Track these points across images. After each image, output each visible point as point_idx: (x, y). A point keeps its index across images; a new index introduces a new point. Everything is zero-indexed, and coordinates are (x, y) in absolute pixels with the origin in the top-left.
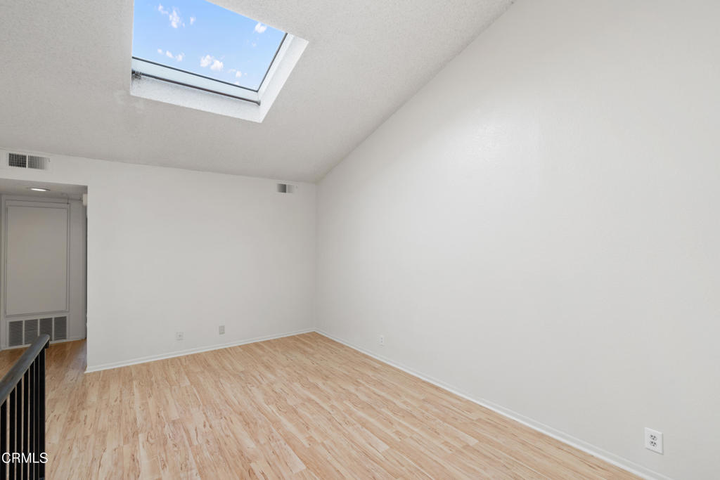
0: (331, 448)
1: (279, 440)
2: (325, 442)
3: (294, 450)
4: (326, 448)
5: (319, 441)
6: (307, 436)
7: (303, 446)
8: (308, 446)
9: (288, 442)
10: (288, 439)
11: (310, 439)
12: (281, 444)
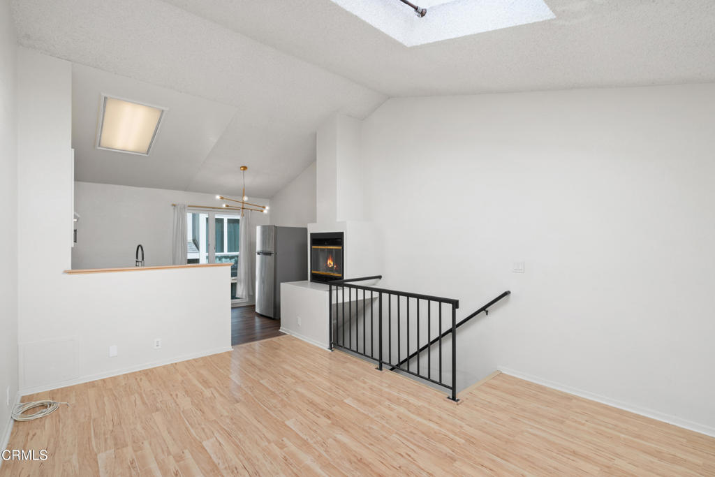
0: (261, 438)
1: (315, 443)
2: (267, 444)
3: (297, 434)
4: (266, 438)
5: (273, 444)
6: (285, 449)
7: (288, 438)
8: (284, 439)
9: (305, 442)
10: (305, 445)
11: (282, 446)
12: (312, 439)
